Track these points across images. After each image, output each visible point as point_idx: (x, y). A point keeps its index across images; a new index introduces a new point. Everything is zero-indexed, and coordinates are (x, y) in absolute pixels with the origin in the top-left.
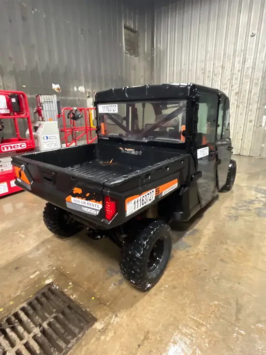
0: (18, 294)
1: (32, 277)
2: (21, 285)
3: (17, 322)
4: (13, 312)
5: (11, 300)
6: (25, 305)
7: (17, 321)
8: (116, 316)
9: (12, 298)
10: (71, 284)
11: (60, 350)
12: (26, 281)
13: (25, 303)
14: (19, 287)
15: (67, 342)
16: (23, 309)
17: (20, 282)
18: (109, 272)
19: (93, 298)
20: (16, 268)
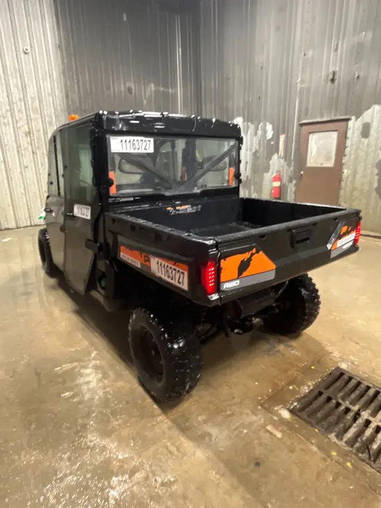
0: (315, 449)
1: (279, 435)
2: (299, 447)
3: (361, 439)
4: (347, 448)
5: (329, 456)
6: (332, 436)
7: (359, 440)
8: (331, 353)
9: (324, 456)
10: (291, 387)
11: (377, 393)
12: (289, 443)
13: (329, 436)
14: (302, 450)
15: (368, 388)
16: (340, 436)
17: (292, 451)
18: (272, 353)
19: (313, 367)
20: (258, 464)
